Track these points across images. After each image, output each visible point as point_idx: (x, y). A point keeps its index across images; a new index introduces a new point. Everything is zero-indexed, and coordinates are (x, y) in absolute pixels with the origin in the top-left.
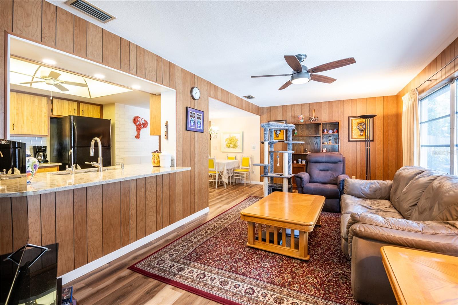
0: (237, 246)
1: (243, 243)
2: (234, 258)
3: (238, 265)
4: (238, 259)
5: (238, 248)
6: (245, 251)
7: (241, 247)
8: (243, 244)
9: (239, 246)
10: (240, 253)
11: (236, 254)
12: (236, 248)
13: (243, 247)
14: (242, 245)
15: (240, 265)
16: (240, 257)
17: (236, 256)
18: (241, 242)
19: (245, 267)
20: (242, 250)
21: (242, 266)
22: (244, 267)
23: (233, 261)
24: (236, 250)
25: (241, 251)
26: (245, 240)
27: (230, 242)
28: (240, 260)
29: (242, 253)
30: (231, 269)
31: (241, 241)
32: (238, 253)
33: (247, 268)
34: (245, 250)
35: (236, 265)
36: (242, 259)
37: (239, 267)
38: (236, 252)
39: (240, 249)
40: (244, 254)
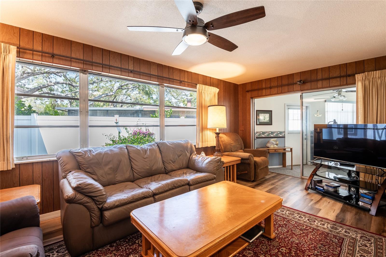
0: (287, 242)
1: (280, 245)
2: (288, 229)
3: (283, 222)
4: (284, 227)
5: (285, 238)
6: (276, 233)
7: (282, 239)
8: (279, 243)
9: (285, 241)
10: (283, 232)
11: (287, 232)
12: (287, 239)
13: (279, 239)
14: (281, 242)
15: (281, 222)
16: (282, 229)
17: (286, 230)
18: (283, 247)
19: (276, 219)
20: (280, 236)
21: (279, 221)
22: (278, 220)
23: (289, 226)
24: (287, 237)
25: (282, 234)
26: (278, 249)
27: (298, 252)
28: (282, 226)
29: (280, 232)
30: (288, 221)
31: (282, 250)
32: (284, 233)
33: (275, 219)
34: (277, 235)
35: (285, 222)
36: (280, 226)
37: (281, 221)
38: (287, 235)
39: (283, 237)
40: (278, 230)
